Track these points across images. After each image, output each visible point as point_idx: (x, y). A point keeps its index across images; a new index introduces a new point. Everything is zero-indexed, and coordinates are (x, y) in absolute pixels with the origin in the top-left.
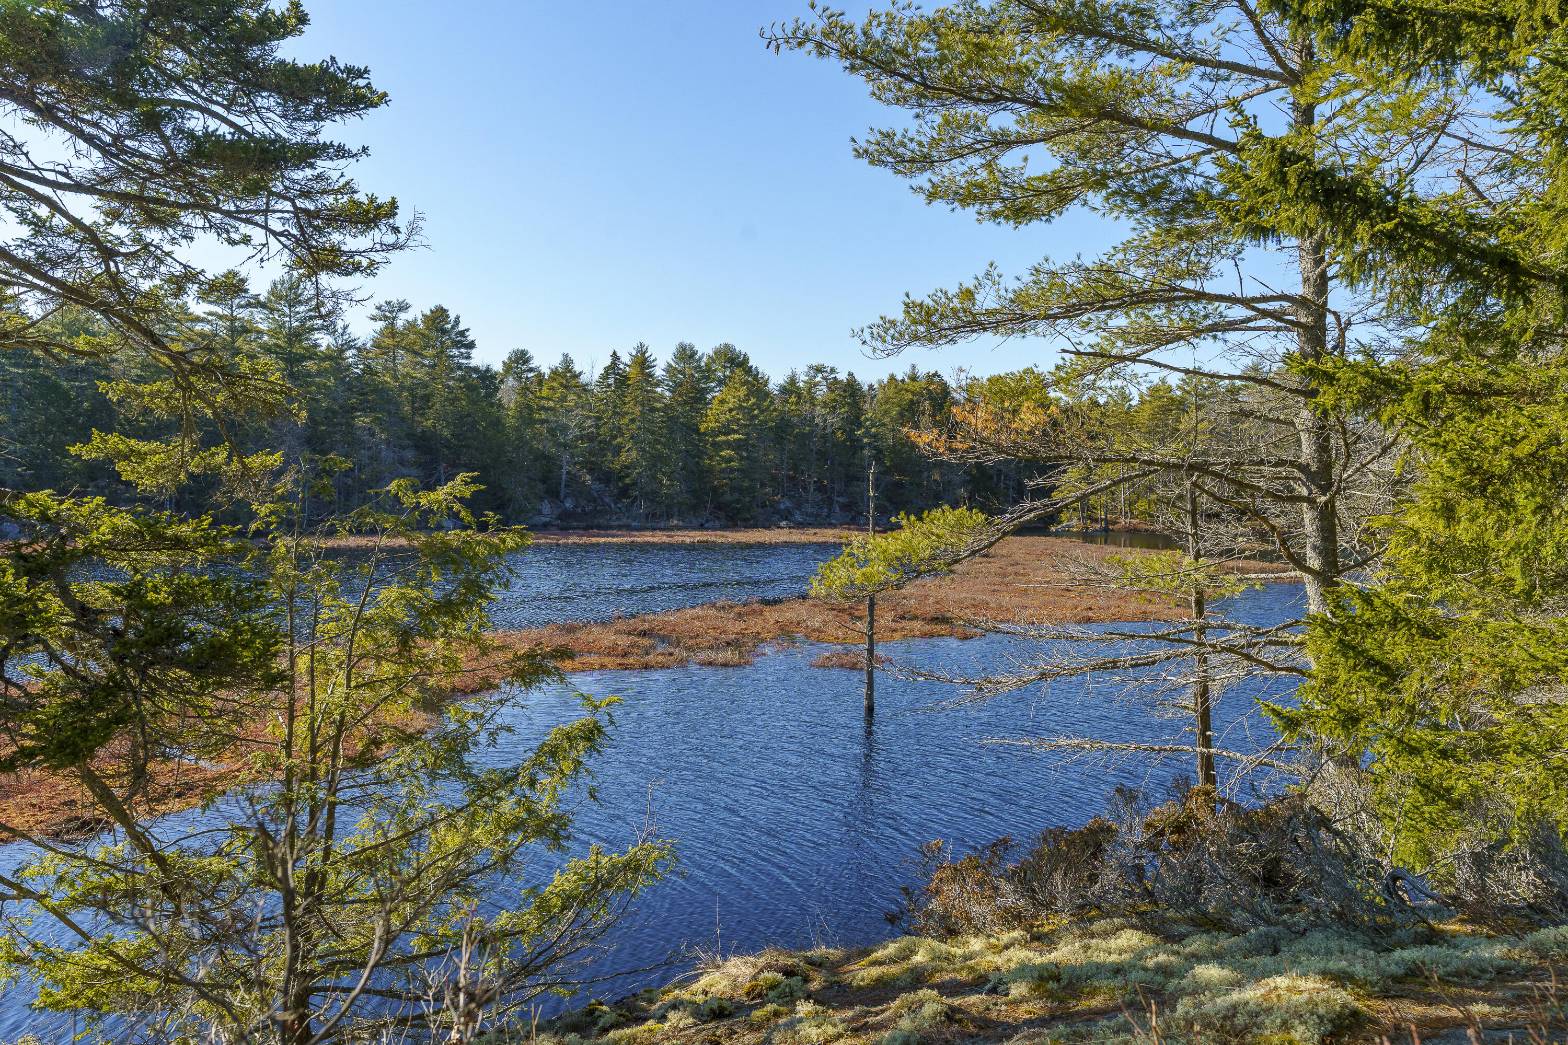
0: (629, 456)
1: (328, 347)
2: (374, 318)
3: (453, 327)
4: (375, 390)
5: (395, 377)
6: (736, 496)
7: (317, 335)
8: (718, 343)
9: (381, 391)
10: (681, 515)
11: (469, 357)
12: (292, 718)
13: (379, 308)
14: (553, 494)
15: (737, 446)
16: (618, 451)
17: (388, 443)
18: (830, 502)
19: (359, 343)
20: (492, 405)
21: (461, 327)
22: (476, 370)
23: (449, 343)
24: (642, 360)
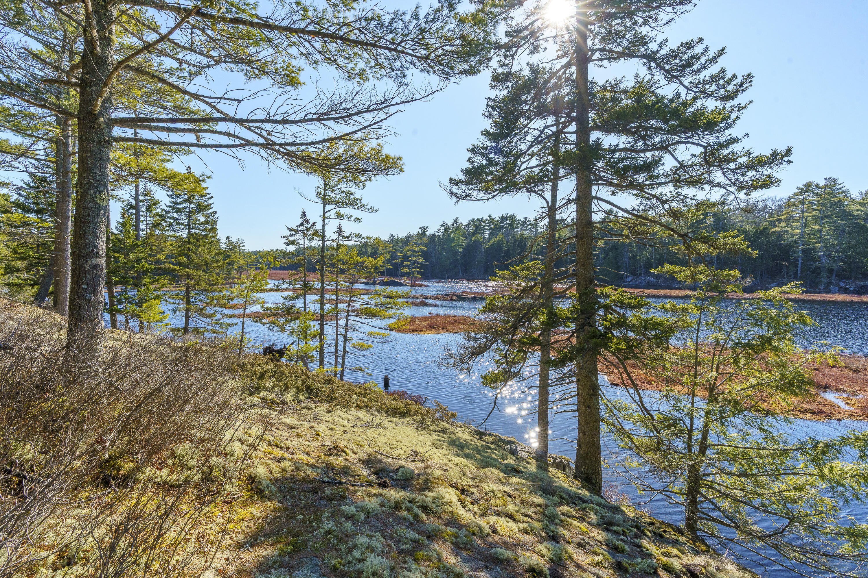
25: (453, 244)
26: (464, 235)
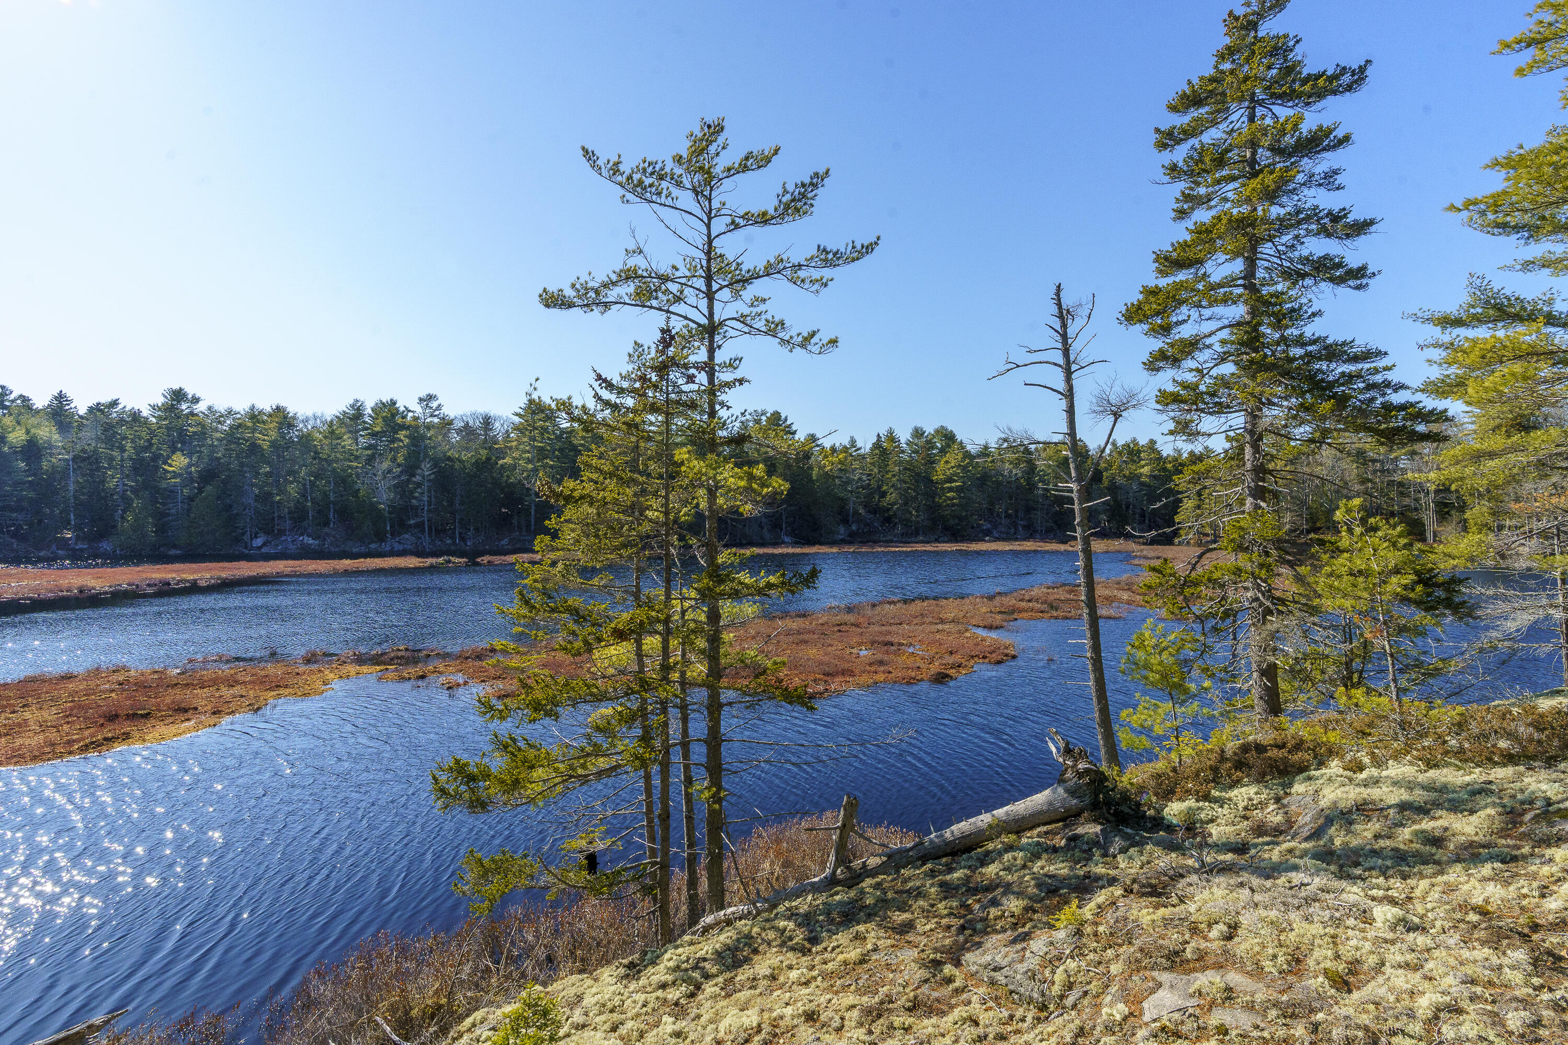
0: (892, 497)
3: (784, 423)
6: (957, 521)
8: (937, 425)
10: (924, 534)
14: (845, 521)
15: (958, 490)
16: (883, 494)
18: (1015, 525)
21: (788, 423)
23: (782, 432)
24: (891, 437)
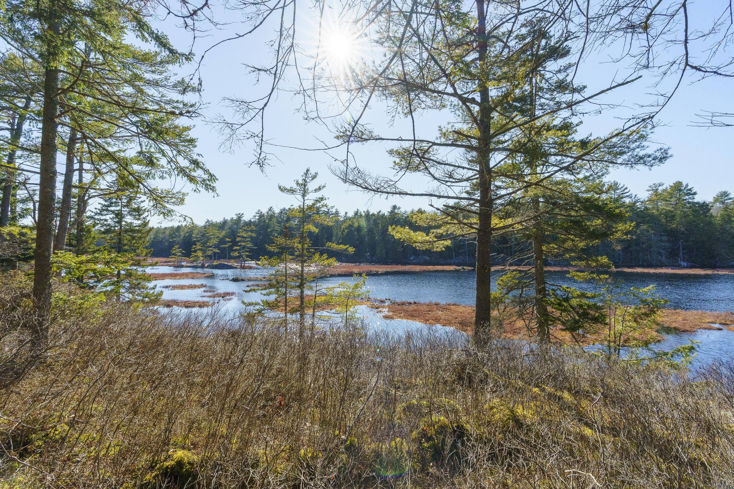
1: (629, 203)
2: (648, 191)
3: (685, 188)
4: (649, 215)
5: (658, 210)
7: (624, 199)
9: (652, 216)
11: (694, 199)
12: (610, 331)
13: (650, 187)
17: (655, 234)
19: (642, 200)
20: (707, 216)
21: (689, 187)
22: (698, 203)
23: (683, 194)
25: (269, 230)
26: (279, 222)
